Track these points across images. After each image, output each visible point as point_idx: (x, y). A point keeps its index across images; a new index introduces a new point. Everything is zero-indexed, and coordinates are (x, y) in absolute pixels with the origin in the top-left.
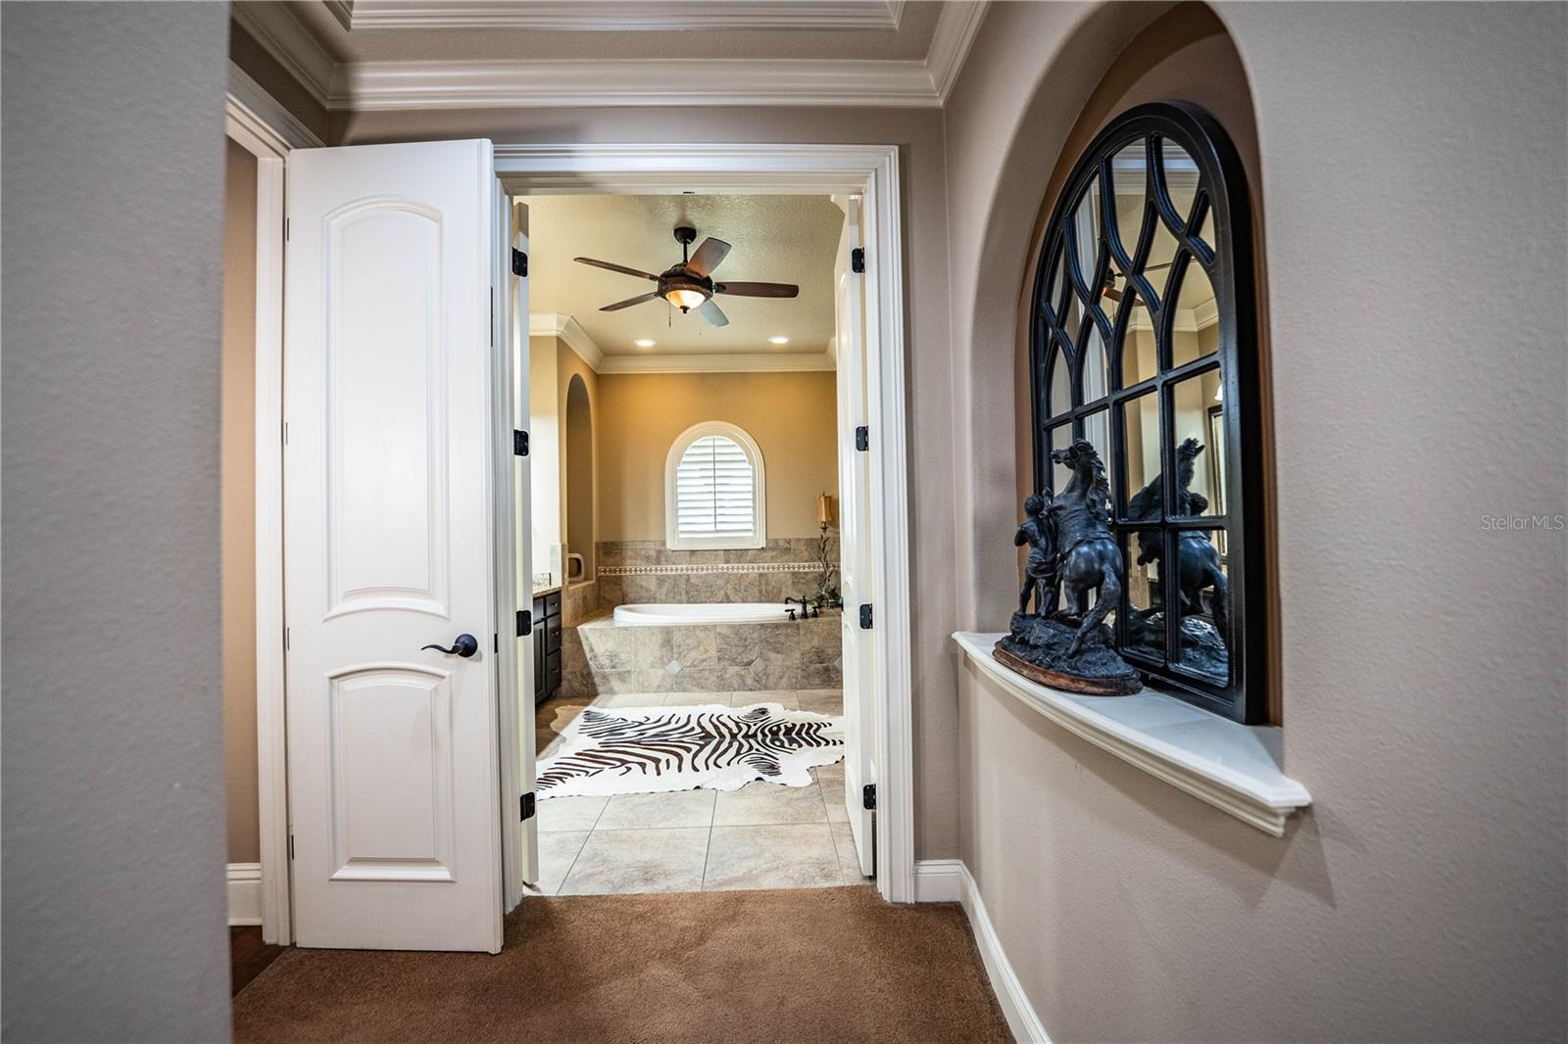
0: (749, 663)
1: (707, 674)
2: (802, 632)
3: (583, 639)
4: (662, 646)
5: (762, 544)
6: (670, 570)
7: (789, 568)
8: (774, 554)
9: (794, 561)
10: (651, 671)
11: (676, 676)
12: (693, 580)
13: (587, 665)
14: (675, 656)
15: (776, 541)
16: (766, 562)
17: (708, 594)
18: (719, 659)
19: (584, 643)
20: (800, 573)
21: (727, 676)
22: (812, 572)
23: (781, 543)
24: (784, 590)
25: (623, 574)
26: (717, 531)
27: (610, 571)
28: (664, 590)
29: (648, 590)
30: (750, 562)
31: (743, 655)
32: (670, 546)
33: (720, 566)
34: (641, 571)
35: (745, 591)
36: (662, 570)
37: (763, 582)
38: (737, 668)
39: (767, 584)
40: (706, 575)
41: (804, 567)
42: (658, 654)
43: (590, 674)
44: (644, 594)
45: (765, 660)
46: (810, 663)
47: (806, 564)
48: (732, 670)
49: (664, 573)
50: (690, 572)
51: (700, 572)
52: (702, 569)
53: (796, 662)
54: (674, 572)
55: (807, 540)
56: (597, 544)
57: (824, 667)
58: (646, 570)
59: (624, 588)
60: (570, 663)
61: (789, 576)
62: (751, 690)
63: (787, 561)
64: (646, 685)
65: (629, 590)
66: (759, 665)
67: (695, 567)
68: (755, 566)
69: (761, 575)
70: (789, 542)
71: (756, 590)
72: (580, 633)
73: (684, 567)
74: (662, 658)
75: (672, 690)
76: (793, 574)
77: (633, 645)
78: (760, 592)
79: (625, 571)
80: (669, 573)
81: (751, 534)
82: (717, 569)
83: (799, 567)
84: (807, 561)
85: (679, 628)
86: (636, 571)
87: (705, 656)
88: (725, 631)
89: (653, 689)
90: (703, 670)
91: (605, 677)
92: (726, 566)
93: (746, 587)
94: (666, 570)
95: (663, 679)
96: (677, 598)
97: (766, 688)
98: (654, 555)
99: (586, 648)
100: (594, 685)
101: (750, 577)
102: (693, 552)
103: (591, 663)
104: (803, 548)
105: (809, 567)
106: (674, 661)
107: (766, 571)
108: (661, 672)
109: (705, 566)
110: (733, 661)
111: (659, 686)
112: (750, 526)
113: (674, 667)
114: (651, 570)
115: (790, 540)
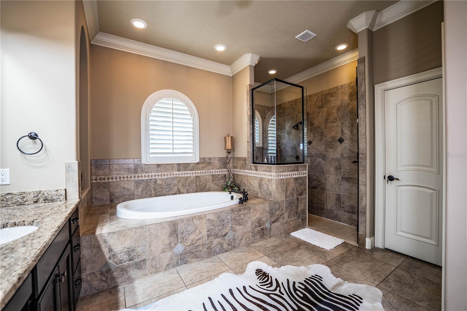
0: (225, 235)
1: (200, 248)
2: (251, 211)
3: (101, 243)
4: (171, 235)
5: (198, 160)
6: (144, 176)
7: (210, 173)
8: (203, 165)
9: (213, 169)
10: (162, 255)
11: (181, 255)
12: (159, 182)
13: (107, 264)
14: (180, 241)
15: (204, 159)
16: (199, 170)
17: (168, 190)
18: (208, 236)
19: (103, 246)
20: (216, 175)
21: (213, 246)
22: (221, 174)
23: (207, 160)
24: (208, 184)
25: (110, 180)
26: (174, 153)
27: (100, 179)
28: (140, 189)
29: (128, 190)
30: (191, 170)
31: (222, 231)
32: (144, 161)
33: (175, 173)
34: (124, 178)
35: (189, 186)
36: (138, 177)
37: (198, 181)
38: (219, 240)
39: (200, 182)
40: (167, 179)
41: (217, 172)
42: (167, 242)
43: (109, 271)
44: (126, 193)
45: (233, 231)
46: (255, 227)
47: (218, 170)
48: (216, 241)
49: (140, 178)
50: (157, 177)
51: (163, 177)
52: (164, 175)
53: (249, 228)
54: (147, 178)
55: (219, 158)
56: (91, 160)
57: (261, 228)
58: (127, 177)
59: (111, 190)
60: (89, 267)
61: (210, 177)
62: (226, 251)
63: (209, 169)
64: (158, 266)
65: (115, 191)
66: (230, 235)
67: (160, 174)
68: (194, 172)
69: (197, 177)
70: (210, 159)
71: (194, 185)
72: (99, 238)
73: (153, 174)
74: (170, 244)
75: (177, 264)
76: (213, 175)
77: (148, 239)
78: (196, 186)
79: (112, 178)
80: (143, 178)
81: (192, 155)
82: (173, 175)
83: (215, 172)
84: (218, 169)
85: (182, 220)
86: (120, 178)
87: (199, 236)
88: (212, 217)
89: (163, 268)
90: (199, 245)
91: (124, 270)
92: (178, 173)
93: (189, 184)
94: (142, 176)
95: (171, 259)
96: (149, 193)
97: (234, 247)
98: (133, 167)
99: (105, 250)
100: (113, 279)
101: (192, 178)
102: (158, 165)
103: (110, 261)
104: (217, 162)
105: (220, 172)
106: (179, 244)
107: (199, 175)
108: (169, 255)
109: (166, 173)
110: (217, 236)
111: (168, 265)
112: (191, 151)
113: (179, 248)
114: (131, 177)
115: (211, 158)
